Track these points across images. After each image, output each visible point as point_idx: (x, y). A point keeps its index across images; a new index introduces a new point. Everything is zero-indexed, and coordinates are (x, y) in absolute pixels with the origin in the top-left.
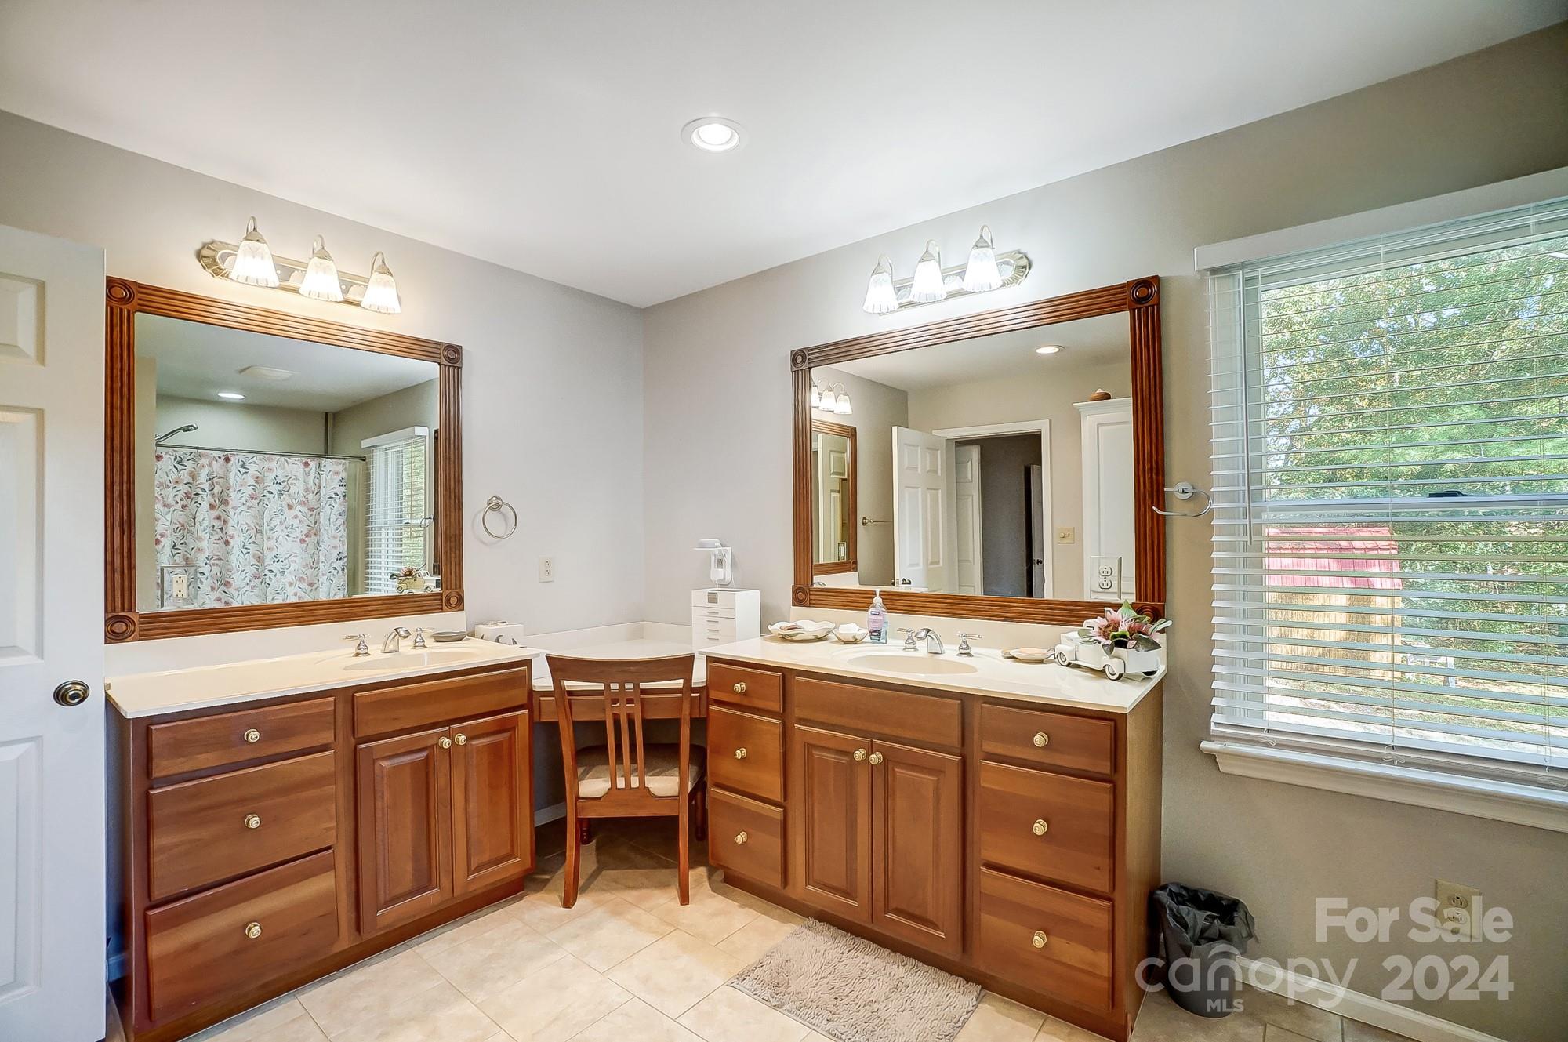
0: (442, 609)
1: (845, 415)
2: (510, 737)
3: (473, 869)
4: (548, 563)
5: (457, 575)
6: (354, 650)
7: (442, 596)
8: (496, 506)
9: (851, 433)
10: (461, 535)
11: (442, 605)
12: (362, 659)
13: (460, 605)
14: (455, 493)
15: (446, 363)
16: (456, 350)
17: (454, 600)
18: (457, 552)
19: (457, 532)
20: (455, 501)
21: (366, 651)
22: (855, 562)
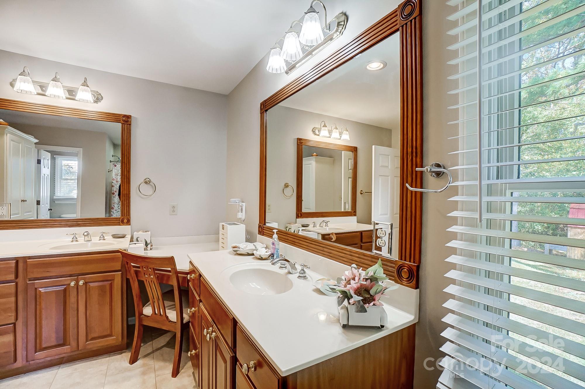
0: (120, 224)
1: (347, 141)
2: (111, 284)
3: (89, 339)
4: (174, 207)
5: (128, 211)
6: (71, 239)
7: (120, 219)
8: (147, 182)
9: (354, 150)
10: (129, 194)
11: (120, 222)
12: (75, 243)
13: (128, 222)
14: (127, 177)
15: (123, 122)
16: (129, 117)
17: (125, 221)
18: (128, 201)
19: (128, 193)
20: (127, 180)
21: (76, 240)
22: (355, 212)
